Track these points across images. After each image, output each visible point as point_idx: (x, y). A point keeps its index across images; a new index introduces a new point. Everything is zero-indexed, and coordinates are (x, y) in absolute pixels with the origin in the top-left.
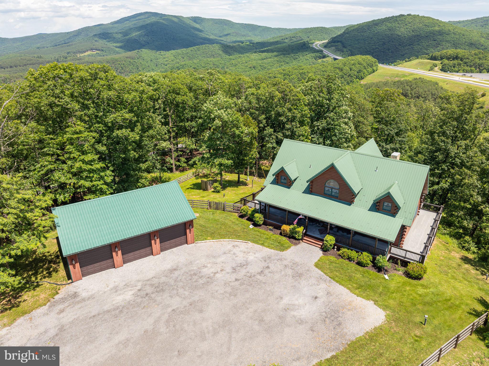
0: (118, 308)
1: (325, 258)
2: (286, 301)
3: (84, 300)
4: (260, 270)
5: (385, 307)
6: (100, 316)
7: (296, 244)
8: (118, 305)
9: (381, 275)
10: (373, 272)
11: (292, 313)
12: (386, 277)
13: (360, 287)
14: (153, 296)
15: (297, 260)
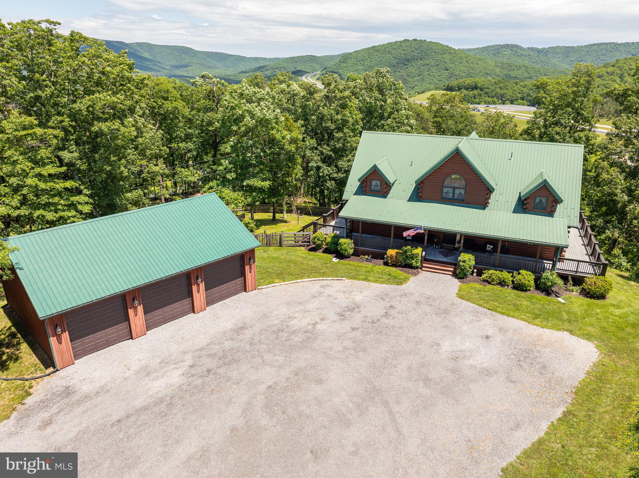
0: (161, 400)
2: (446, 347)
3: (87, 397)
4: (383, 312)
6: (133, 419)
7: (415, 274)
8: (160, 395)
11: (467, 362)
12: (561, 300)
13: (537, 316)
15: (429, 293)
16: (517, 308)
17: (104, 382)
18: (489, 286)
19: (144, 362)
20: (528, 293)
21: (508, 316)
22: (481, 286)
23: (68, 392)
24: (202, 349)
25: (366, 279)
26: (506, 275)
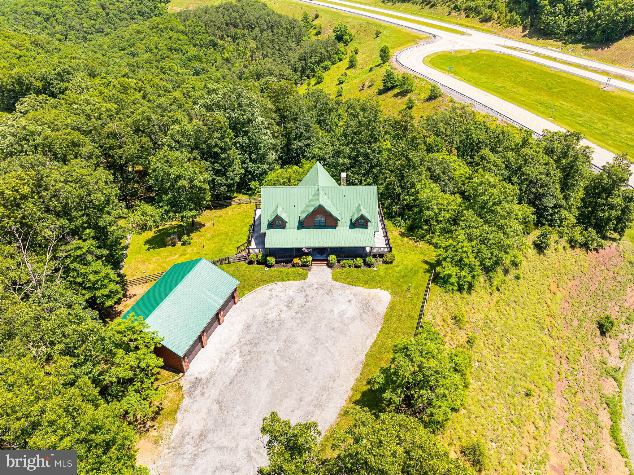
0: (240, 370)
1: (334, 272)
2: (336, 311)
3: (209, 379)
4: (305, 299)
5: (387, 289)
7: (310, 270)
8: (238, 368)
9: (371, 269)
10: (366, 269)
12: (375, 269)
13: (367, 282)
14: (255, 350)
15: (320, 281)
16: (358, 279)
17: (209, 371)
18: (344, 269)
19: (218, 357)
20: (361, 269)
21: (356, 286)
22: (341, 270)
23: (198, 380)
24: (239, 343)
25: (288, 280)
26: (351, 262)
